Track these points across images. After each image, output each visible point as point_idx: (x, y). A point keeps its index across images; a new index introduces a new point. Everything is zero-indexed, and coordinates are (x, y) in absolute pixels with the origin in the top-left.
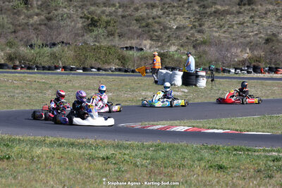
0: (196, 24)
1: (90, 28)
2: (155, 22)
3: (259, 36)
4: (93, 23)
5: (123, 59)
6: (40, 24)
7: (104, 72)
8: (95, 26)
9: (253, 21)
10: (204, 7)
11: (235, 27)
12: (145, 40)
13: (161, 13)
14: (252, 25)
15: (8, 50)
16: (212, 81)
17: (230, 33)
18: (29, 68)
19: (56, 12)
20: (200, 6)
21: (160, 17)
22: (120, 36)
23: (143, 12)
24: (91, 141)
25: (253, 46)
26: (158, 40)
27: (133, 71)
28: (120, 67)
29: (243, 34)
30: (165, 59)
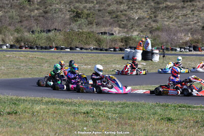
0: (152, 15)
1: (76, 19)
2: (122, 14)
3: (197, 24)
4: (78, 15)
5: (99, 41)
6: (39, 16)
7: (85, 51)
8: (79, 17)
9: (193, 14)
10: (158, 3)
11: (180, 18)
12: (115, 27)
13: (127, 7)
14: (193, 16)
15: (16, 35)
16: (163, 57)
17: (177, 22)
18: (31, 48)
19: (50, 7)
20: (155, 3)
21: (126, 11)
22: (97, 24)
23: (114, 7)
24: (76, 100)
25: (193, 32)
26: (124, 28)
27: (106, 50)
28: (97, 47)
29: (186, 23)
30: (130, 41)
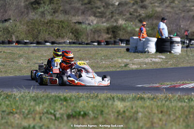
1: (34, 6)
8: (39, 4)
16: (187, 47)
26: (102, 17)
28: (73, 41)
29: (185, 8)
30: (119, 32)
